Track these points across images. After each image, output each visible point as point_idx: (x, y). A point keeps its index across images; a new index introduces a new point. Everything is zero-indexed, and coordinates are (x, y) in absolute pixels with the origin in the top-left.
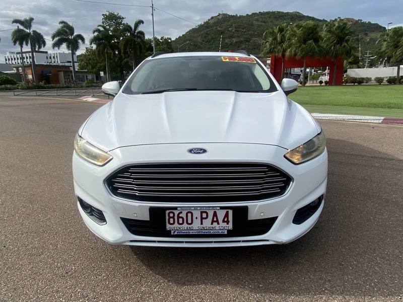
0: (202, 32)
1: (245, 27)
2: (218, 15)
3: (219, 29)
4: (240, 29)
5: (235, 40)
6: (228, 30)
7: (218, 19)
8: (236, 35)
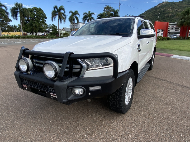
0: (153, 11)
1: (177, 8)
2: (163, 3)
3: (162, 9)
4: (174, 9)
5: (170, 15)
6: (167, 10)
7: (162, 4)
8: (171, 12)
